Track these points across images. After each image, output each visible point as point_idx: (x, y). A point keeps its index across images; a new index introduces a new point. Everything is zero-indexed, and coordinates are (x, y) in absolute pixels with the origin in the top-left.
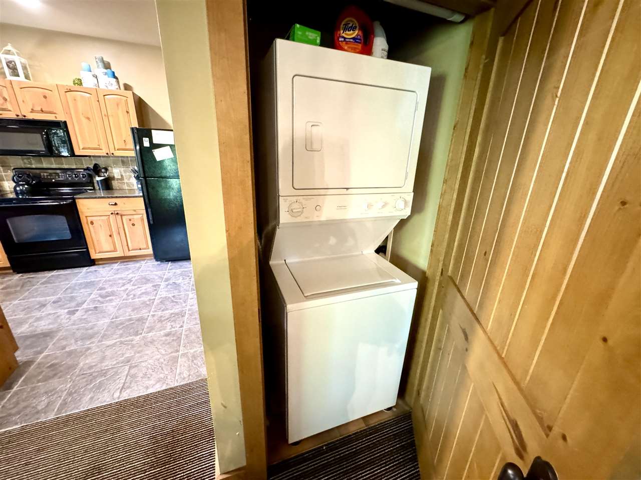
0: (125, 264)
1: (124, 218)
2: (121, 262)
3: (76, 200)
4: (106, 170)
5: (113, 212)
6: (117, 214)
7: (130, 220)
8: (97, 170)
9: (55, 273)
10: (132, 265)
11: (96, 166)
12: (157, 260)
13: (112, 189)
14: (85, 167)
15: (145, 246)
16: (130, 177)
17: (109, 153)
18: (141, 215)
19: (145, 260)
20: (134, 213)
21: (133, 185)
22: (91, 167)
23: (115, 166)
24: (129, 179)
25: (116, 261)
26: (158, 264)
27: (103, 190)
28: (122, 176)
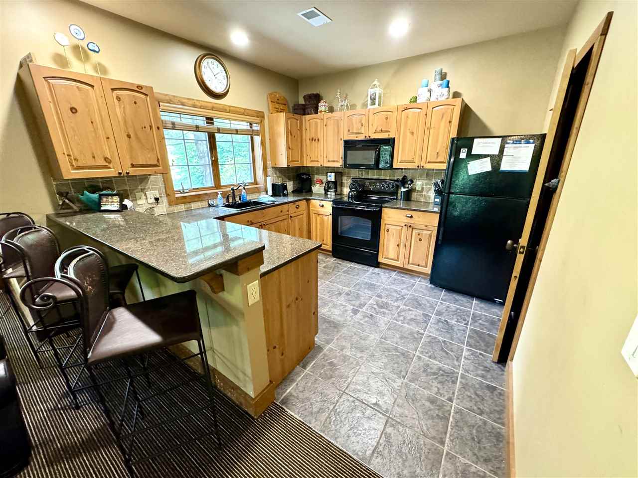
0: (402, 275)
1: (415, 231)
2: (399, 272)
3: (383, 208)
4: (412, 182)
5: (407, 224)
6: (410, 226)
7: (419, 234)
8: (404, 181)
9: (353, 265)
10: (406, 279)
11: (405, 178)
12: (431, 283)
13: (410, 200)
14: (396, 178)
15: (423, 264)
16: (430, 189)
17: (420, 166)
18: (430, 232)
19: (420, 277)
20: (424, 228)
21: (430, 198)
22: (400, 178)
23: (419, 178)
24: (427, 192)
25: (395, 269)
26: (431, 287)
27: (403, 200)
28: (422, 188)
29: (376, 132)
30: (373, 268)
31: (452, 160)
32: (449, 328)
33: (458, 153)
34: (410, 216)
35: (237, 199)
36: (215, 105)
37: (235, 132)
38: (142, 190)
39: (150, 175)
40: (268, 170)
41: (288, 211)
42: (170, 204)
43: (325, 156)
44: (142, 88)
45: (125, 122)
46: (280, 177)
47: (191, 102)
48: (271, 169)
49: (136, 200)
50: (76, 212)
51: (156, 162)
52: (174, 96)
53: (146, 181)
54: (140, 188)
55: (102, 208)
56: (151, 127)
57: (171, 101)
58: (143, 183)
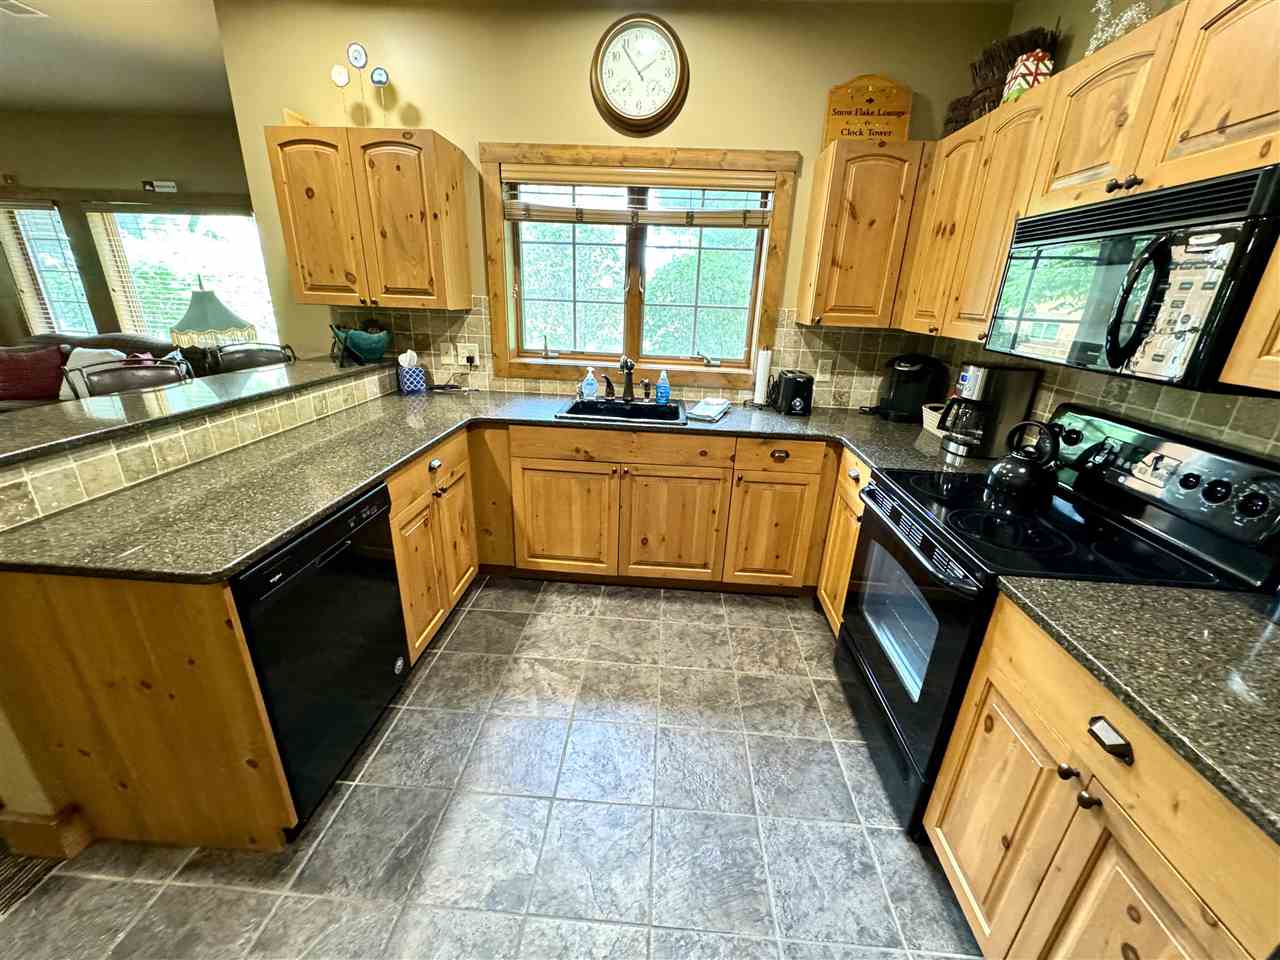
34: (1116, 740)
35: (638, 392)
36: (630, 154)
38: (453, 340)
39: (468, 312)
40: (781, 331)
41: (733, 459)
42: (499, 373)
44: (412, 136)
45: (379, 205)
46: (824, 355)
47: (567, 154)
48: (793, 330)
49: (439, 355)
51: (426, 286)
52: (532, 146)
53: (459, 323)
54: (450, 334)
56: (423, 215)
57: (524, 157)
58: (455, 327)
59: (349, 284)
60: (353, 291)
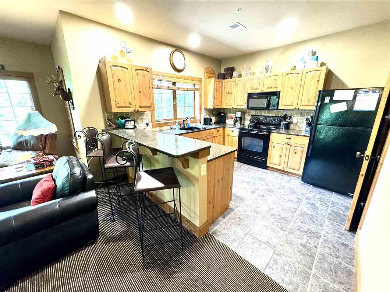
0: (282, 174)
1: (292, 147)
2: (280, 173)
3: (271, 133)
4: (291, 117)
5: (287, 143)
6: (289, 144)
7: (295, 150)
8: (285, 117)
10: (286, 177)
11: (286, 115)
12: (302, 180)
13: (289, 129)
14: (280, 116)
15: (297, 168)
16: (303, 122)
17: (296, 108)
18: (302, 148)
19: (294, 177)
20: (299, 146)
21: (302, 128)
22: (283, 115)
23: (296, 115)
24: (301, 124)
25: (278, 171)
26: (302, 183)
27: (284, 129)
28: (298, 122)
29: (268, 88)
30: (263, 169)
31: (319, 104)
32: (314, 207)
33: (323, 99)
34: (289, 138)
35: (185, 126)
36: (178, 76)
37: (186, 90)
38: (141, 119)
39: (145, 111)
40: (202, 110)
41: (213, 133)
42: (153, 127)
43: (235, 102)
44: (147, 69)
45: (139, 85)
46: (208, 114)
47: (167, 75)
48: (204, 109)
49: (138, 124)
50: (114, 128)
51: (150, 105)
52: (159, 72)
54: (140, 118)
55: (126, 127)
56: (149, 88)
57: (158, 74)
58: (142, 116)
59: (130, 106)
60: (131, 108)
